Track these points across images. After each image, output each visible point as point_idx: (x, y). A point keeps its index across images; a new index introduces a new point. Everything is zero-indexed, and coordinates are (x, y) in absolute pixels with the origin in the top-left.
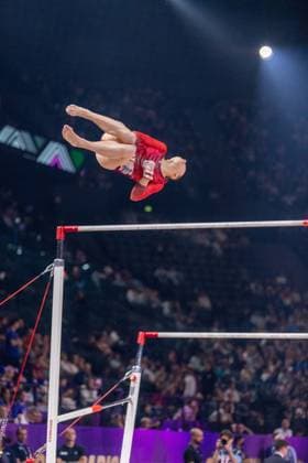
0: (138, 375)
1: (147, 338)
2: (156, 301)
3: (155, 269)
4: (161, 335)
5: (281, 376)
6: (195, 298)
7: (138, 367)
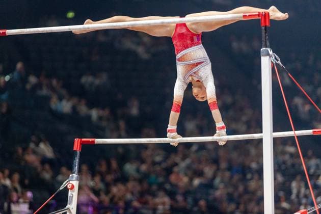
0: (76, 183)
1: (83, 144)
2: (83, 109)
3: (80, 76)
4: (98, 141)
5: (217, 181)
6: (124, 104)
7: (75, 176)
